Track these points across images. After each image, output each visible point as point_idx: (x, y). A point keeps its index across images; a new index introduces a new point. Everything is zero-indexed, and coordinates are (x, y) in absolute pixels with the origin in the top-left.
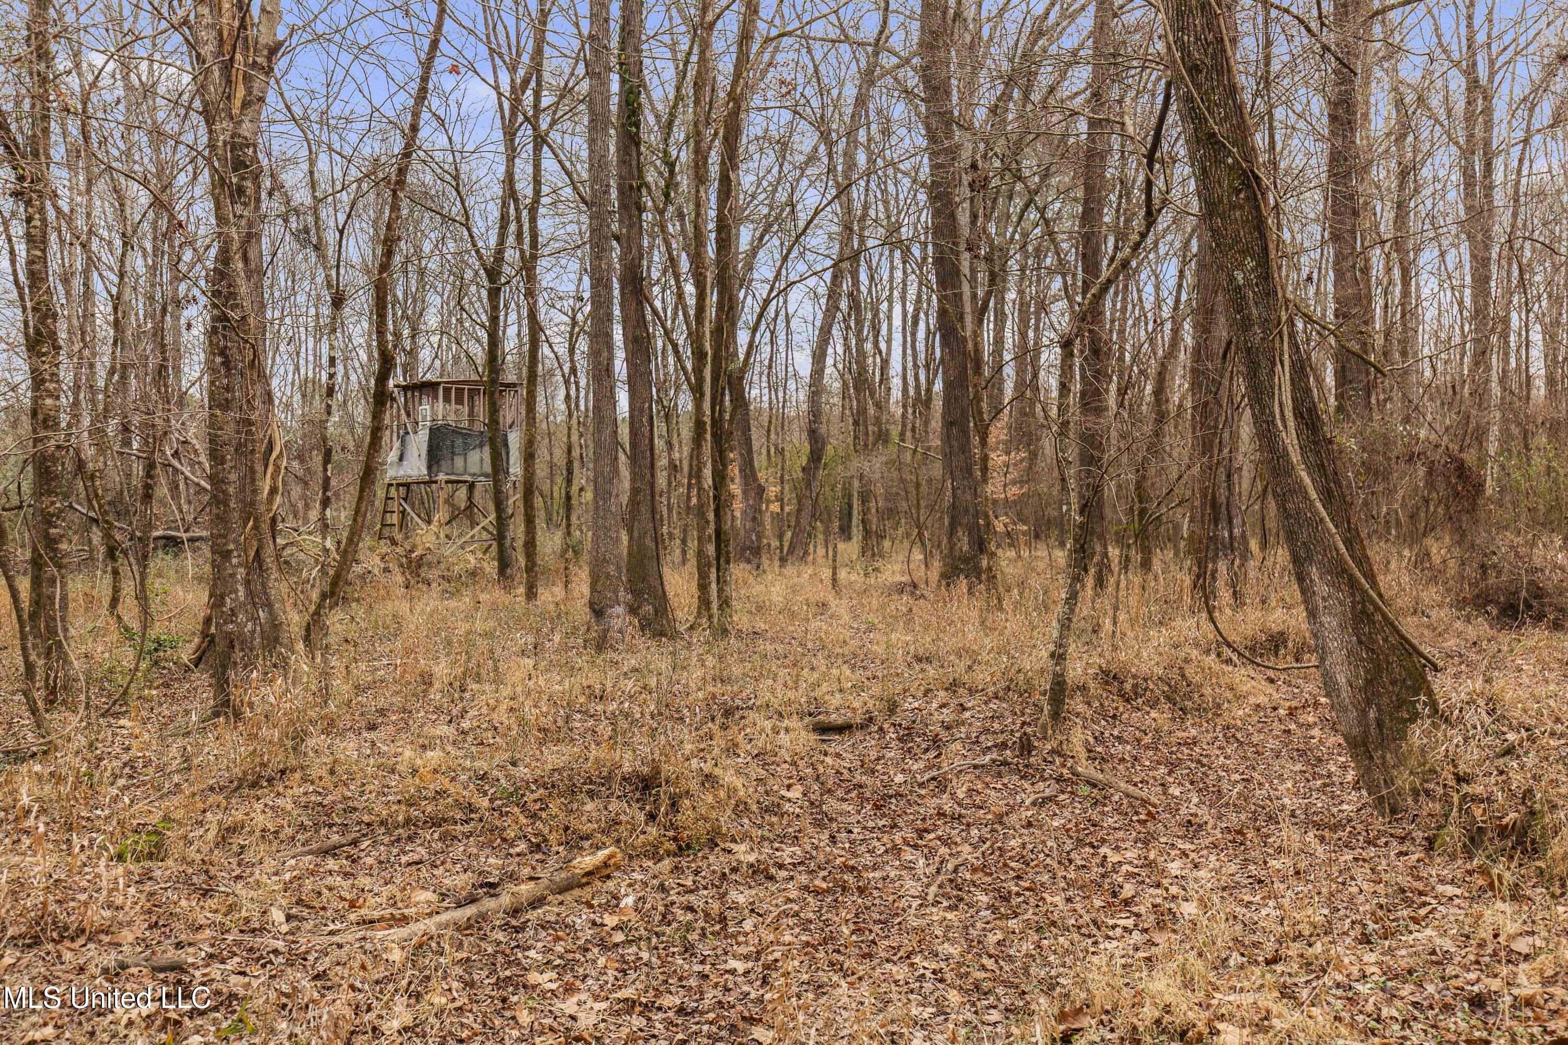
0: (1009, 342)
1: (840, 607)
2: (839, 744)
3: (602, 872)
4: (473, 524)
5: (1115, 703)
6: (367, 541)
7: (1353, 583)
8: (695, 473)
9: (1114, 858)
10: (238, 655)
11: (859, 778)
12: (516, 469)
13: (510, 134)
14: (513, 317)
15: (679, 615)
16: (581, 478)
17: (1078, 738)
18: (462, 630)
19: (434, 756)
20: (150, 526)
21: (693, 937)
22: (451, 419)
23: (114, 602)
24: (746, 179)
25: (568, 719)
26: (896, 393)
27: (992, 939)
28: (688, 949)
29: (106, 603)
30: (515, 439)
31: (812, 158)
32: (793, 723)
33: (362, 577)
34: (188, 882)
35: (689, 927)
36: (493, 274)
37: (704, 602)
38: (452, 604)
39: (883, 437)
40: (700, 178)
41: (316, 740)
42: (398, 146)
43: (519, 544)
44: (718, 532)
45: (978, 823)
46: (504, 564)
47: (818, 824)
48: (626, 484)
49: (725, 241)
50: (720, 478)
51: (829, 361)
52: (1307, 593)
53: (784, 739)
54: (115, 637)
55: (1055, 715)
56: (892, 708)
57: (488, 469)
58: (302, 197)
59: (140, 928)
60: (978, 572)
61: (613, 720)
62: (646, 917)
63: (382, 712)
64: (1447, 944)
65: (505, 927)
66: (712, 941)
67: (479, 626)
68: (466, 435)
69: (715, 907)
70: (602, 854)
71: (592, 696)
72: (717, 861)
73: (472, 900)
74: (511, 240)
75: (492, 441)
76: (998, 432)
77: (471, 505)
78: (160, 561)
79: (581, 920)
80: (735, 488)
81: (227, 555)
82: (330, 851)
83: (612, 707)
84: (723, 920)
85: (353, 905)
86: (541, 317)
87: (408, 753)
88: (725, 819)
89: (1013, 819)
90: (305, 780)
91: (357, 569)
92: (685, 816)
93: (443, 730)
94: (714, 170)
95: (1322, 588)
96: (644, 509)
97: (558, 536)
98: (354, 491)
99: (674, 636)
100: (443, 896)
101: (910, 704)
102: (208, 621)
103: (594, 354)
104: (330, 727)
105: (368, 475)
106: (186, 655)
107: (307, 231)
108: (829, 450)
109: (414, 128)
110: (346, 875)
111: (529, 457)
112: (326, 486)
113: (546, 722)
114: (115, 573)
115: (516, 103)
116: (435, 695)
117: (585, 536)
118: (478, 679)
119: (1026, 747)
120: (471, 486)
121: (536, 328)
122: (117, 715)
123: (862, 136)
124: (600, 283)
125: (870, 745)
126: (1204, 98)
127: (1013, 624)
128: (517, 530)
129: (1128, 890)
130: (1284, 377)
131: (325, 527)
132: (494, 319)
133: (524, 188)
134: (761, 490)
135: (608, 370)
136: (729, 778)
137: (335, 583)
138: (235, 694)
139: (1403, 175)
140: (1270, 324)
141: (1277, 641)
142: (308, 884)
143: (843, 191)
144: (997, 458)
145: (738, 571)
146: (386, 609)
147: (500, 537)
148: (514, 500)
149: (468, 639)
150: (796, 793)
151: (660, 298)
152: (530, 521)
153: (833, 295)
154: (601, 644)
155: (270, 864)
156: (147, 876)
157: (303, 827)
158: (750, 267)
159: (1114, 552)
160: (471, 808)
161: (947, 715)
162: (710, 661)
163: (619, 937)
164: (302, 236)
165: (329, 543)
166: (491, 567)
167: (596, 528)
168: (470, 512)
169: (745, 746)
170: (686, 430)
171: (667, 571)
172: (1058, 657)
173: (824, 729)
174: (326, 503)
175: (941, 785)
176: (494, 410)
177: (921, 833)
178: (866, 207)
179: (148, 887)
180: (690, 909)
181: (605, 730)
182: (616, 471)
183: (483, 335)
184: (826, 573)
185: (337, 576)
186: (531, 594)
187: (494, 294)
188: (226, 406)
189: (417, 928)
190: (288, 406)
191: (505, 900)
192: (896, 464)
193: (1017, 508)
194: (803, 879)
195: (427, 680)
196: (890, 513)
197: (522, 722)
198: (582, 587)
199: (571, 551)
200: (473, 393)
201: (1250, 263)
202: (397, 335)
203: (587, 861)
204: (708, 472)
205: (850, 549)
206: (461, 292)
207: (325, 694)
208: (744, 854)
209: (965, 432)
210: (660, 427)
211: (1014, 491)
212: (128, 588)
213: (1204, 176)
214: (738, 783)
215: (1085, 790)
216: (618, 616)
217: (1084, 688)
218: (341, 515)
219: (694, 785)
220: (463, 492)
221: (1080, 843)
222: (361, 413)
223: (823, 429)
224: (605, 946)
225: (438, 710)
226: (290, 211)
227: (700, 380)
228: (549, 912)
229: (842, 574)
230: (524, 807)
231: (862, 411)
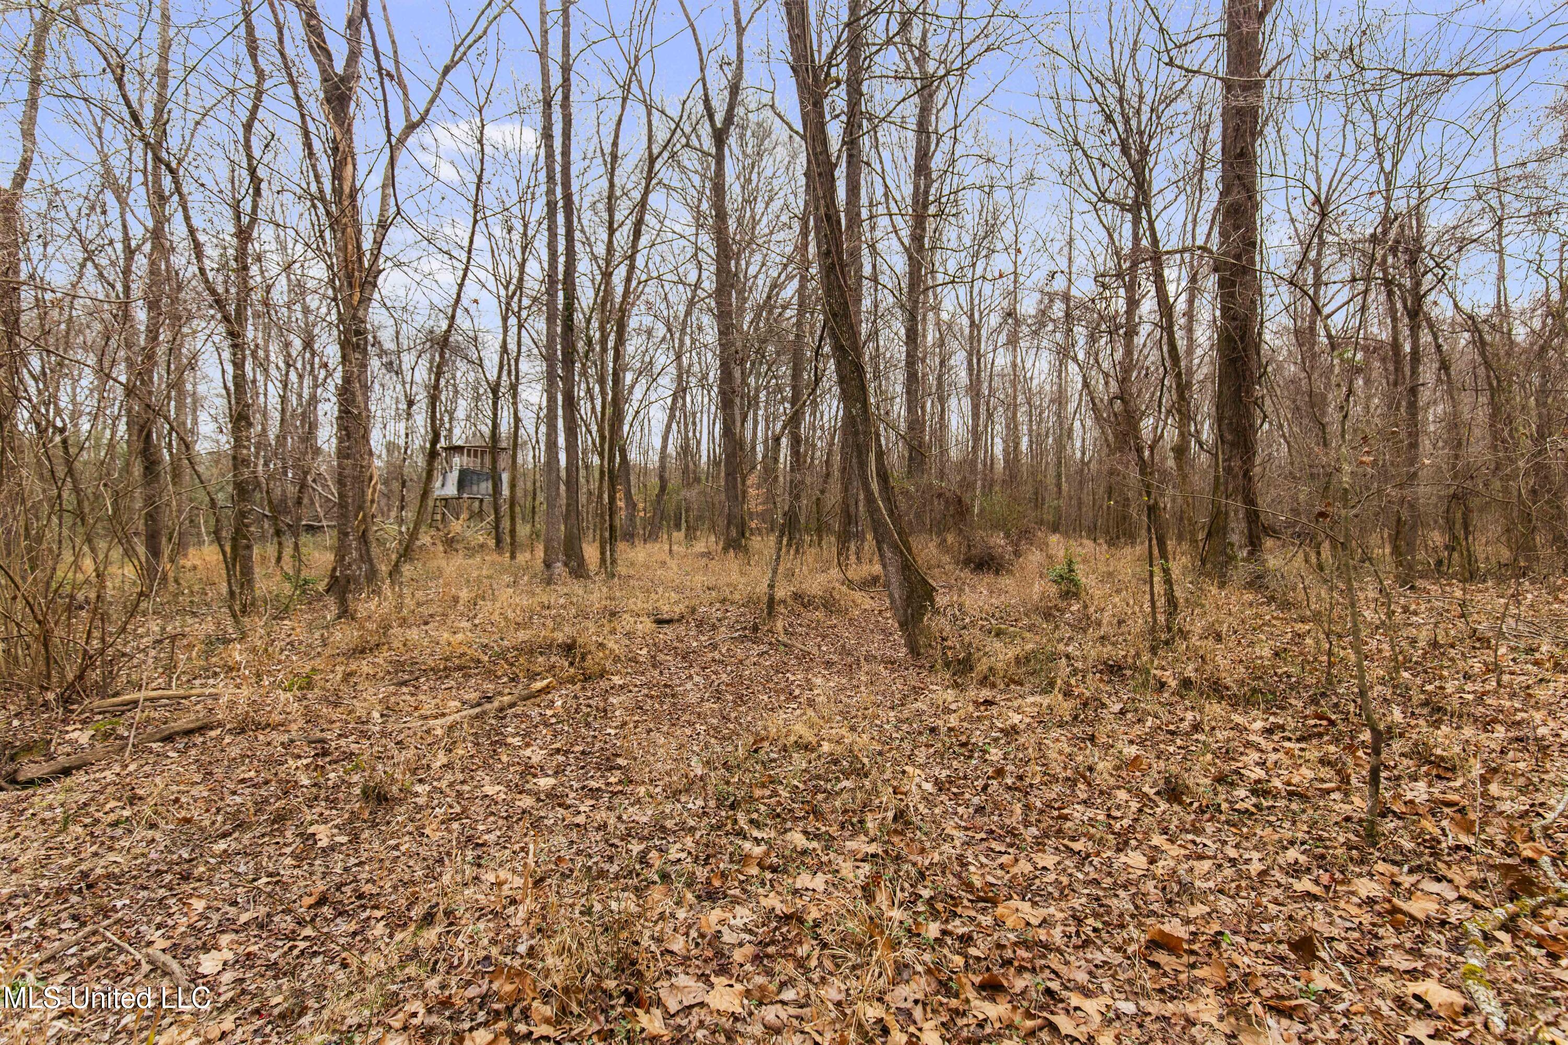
0: (759, 434)
1: (673, 564)
2: (667, 629)
3: (546, 690)
4: (482, 520)
5: (798, 608)
6: (423, 529)
7: (901, 552)
8: (600, 497)
9: (792, 678)
10: (352, 587)
11: (675, 644)
12: (506, 492)
13: (505, 319)
14: (505, 414)
15: (591, 567)
16: (541, 497)
17: (780, 624)
18: (475, 575)
19: (460, 636)
20: (300, 519)
21: (590, 719)
22: (471, 465)
23: (279, 559)
24: (630, 348)
25: (531, 618)
26: (704, 459)
27: (733, 715)
28: (588, 725)
29: (273, 561)
30: (505, 477)
31: (664, 339)
32: (644, 619)
33: (420, 547)
34: (326, 699)
35: (588, 715)
36: (495, 390)
37: (603, 560)
38: (471, 561)
39: (697, 480)
40: (604, 350)
41: (395, 630)
42: (444, 326)
43: (507, 531)
44: (611, 526)
45: (731, 664)
46: (499, 541)
47: (654, 666)
48: (564, 502)
49: (617, 380)
50: (612, 499)
51: (670, 441)
52: (882, 556)
53: (640, 626)
54: (278, 578)
55: (769, 614)
56: (693, 611)
57: (491, 491)
58: (389, 345)
59: (301, 722)
60: (740, 546)
61: (554, 619)
62: (567, 711)
63: (431, 616)
64: (925, 708)
65: (495, 717)
66: (599, 721)
67: (484, 572)
68: (479, 474)
69: (602, 704)
70: (545, 682)
71: (543, 607)
72: (604, 684)
73: (479, 704)
74: (505, 373)
75: (493, 478)
76: (752, 479)
77: (481, 510)
78: (305, 538)
79: (534, 713)
80: (621, 504)
81: (346, 534)
82: (405, 683)
83: (553, 612)
84: (605, 711)
85: (416, 708)
86: (521, 415)
87: (446, 635)
88: (608, 664)
89: (747, 662)
90: (390, 649)
91: (418, 543)
92: (589, 662)
93: (465, 624)
94: (611, 344)
95: (889, 555)
96: (573, 515)
97: (528, 527)
98: (417, 502)
99: (589, 577)
100: (464, 703)
101: (702, 609)
102: (334, 569)
103: (548, 435)
104: (403, 622)
105: (425, 494)
106: (321, 587)
107: (391, 363)
108: (670, 485)
109: (453, 317)
110: (412, 695)
111: (513, 486)
112: (402, 500)
113: (519, 620)
114: (280, 544)
115: (508, 304)
116: (460, 607)
117: (540, 526)
118: (484, 599)
119: (755, 629)
120: (481, 501)
121: (517, 420)
122: (282, 619)
123: (688, 330)
124: (552, 400)
125: (682, 630)
126: (839, 327)
127: (755, 572)
128: (506, 524)
129: (797, 692)
130: (872, 457)
131: (401, 521)
132: (495, 415)
133: (512, 346)
134: (635, 505)
135: (555, 444)
136: (611, 645)
137: (406, 550)
138: (352, 606)
139: (942, 363)
140: (867, 433)
141: (875, 580)
142: (392, 699)
143: (679, 357)
144: (752, 492)
145: (621, 546)
146: (433, 564)
147: (497, 528)
148: (505, 508)
149: (479, 580)
150: (644, 652)
151: (584, 408)
152: (513, 519)
153: (672, 409)
154: (549, 581)
155: (372, 691)
156: (305, 697)
157: (389, 673)
158: (630, 393)
159: (807, 538)
160: (479, 661)
161: (719, 614)
162: (605, 590)
163: (553, 720)
164: (389, 366)
165: (404, 529)
166: (492, 543)
167: (547, 523)
168: (479, 515)
169: (619, 629)
170: (597, 475)
171: (584, 546)
172: (771, 587)
173: (660, 622)
174: (402, 508)
175: (715, 647)
176: (494, 461)
177: (704, 669)
178: (690, 366)
179: (305, 703)
180: (589, 706)
181: (550, 623)
182: (558, 494)
183: (490, 423)
184: (667, 547)
185: (407, 546)
186: (513, 557)
187: (495, 404)
188: (347, 457)
189: (449, 720)
190: (380, 457)
191: (496, 704)
192: (703, 493)
193: (762, 516)
194: (646, 691)
195: (456, 600)
196: (700, 518)
197: (506, 618)
198: (540, 553)
199: (534, 535)
200: (483, 453)
201: (859, 405)
202: (441, 420)
203: (539, 685)
204: (606, 496)
205: (679, 535)
206: (478, 398)
207: (399, 607)
208: (617, 680)
209: (735, 479)
210: (582, 472)
211: (760, 508)
212: (288, 551)
213: (838, 364)
214: (616, 647)
215: (782, 648)
216: (559, 567)
217: (784, 602)
218: (409, 515)
219: (593, 648)
220: (477, 504)
221: (777, 672)
222: (421, 461)
223: (667, 475)
224: (546, 725)
225: (462, 615)
226: (382, 353)
227: (603, 450)
228: (518, 710)
229: (675, 548)
230: (506, 660)
231: (687, 466)
